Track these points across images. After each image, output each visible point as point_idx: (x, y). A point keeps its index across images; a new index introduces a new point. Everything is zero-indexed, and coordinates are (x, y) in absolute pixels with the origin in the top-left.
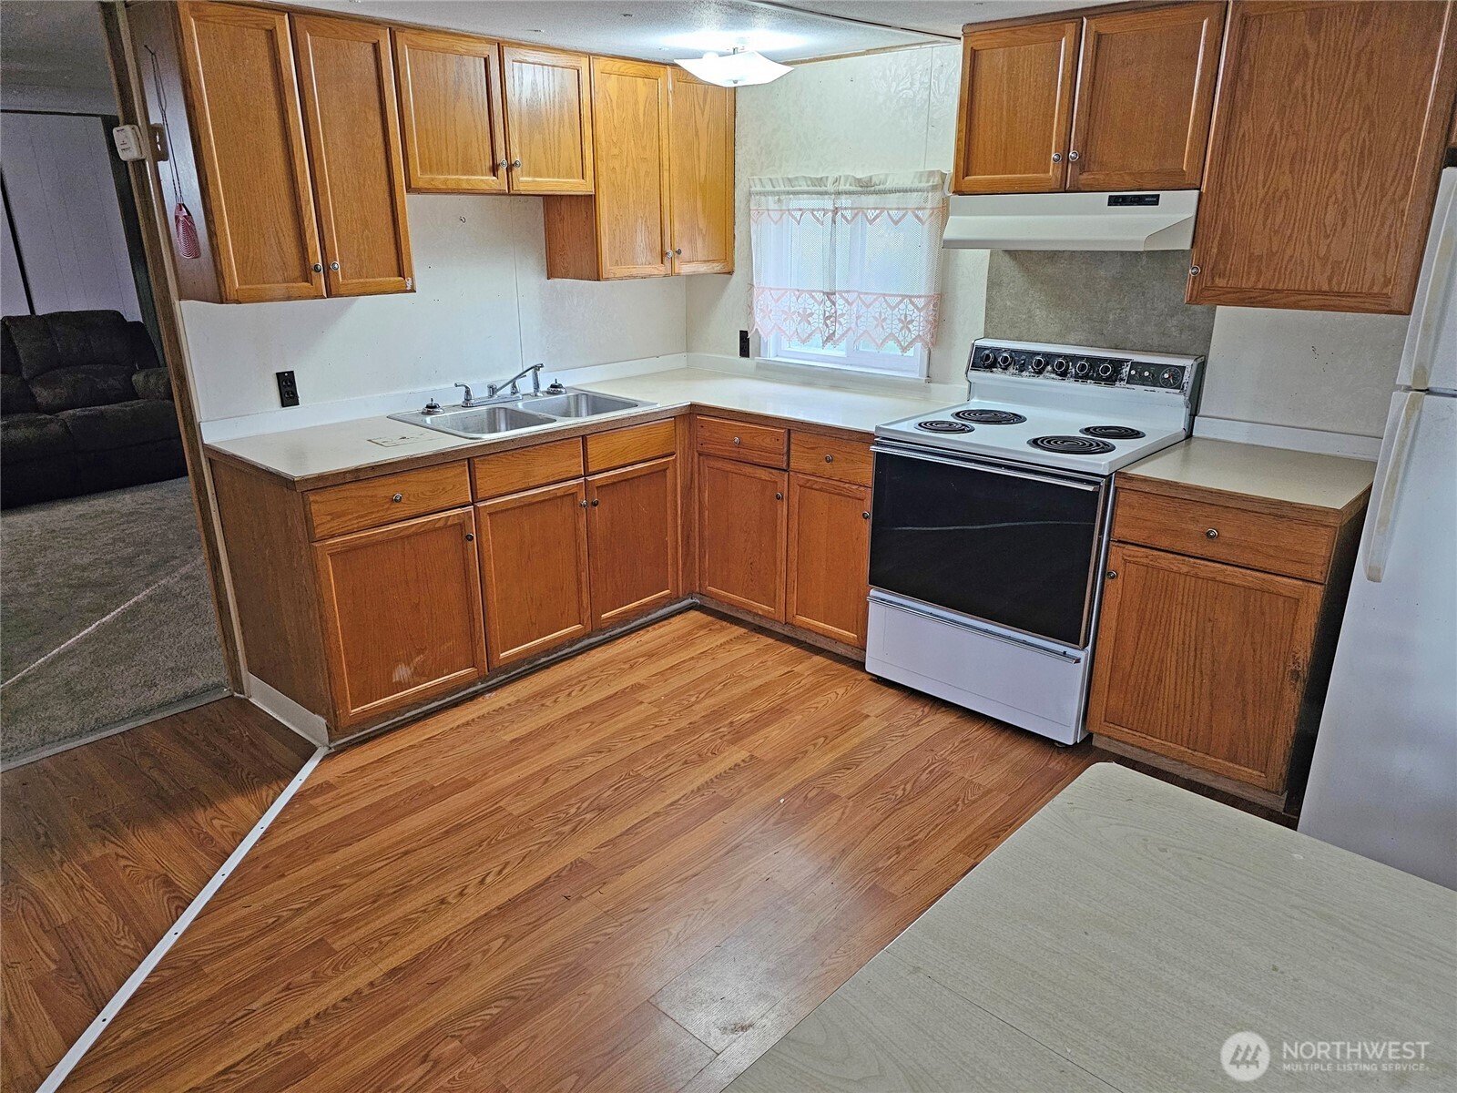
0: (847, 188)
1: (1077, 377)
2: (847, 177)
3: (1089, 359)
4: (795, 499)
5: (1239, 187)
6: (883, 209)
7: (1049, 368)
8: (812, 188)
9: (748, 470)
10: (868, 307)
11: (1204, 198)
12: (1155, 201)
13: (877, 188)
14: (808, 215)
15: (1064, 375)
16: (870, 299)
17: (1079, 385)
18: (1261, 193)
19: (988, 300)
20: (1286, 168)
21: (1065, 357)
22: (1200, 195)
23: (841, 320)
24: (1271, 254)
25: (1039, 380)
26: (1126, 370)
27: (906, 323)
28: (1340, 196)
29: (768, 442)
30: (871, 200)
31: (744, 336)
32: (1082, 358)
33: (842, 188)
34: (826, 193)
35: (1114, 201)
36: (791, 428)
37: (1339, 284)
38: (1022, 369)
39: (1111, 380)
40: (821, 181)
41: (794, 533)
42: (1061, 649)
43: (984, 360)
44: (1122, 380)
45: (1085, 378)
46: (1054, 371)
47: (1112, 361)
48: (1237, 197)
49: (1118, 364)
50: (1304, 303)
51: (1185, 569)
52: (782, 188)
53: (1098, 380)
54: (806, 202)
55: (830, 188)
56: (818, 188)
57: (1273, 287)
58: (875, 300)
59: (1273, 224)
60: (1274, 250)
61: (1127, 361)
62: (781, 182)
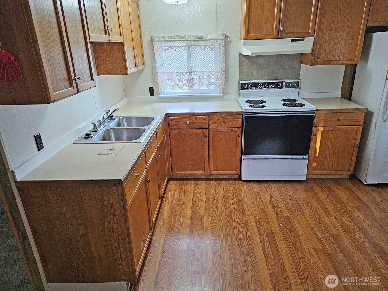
0: (194, 39)
1: (272, 88)
2: (193, 36)
3: (274, 83)
4: (211, 137)
5: (323, 36)
6: (206, 45)
7: (263, 86)
8: (180, 39)
9: (191, 131)
10: (204, 75)
11: (315, 39)
12: (303, 40)
13: (205, 39)
14: (178, 48)
15: (268, 88)
16: (204, 73)
17: (272, 90)
18: (328, 38)
19: (239, 70)
20: (333, 31)
21: (268, 83)
22: (314, 38)
23: (194, 80)
24: (330, 52)
25: (261, 90)
26: (284, 84)
27: (217, 79)
28: (345, 38)
29: (200, 121)
30: (202, 43)
31: (151, 90)
32: (272, 83)
33: (191, 39)
34: (186, 41)
35: (292, 41)
36: (208, 115)
37: (345, 58)
38: (256, 87)
39: (281, 88)
40: (184, 37)
41: (211, 147)
42: (302, 157)
43: (243, 87)
44: (283, 87)
45: (274, 88)
46: (265, 87)
47: (280, 82)
48: (322, 39)
49: (282, 83)
50: (338, 63)
51: (332, 129)
52: (168, 39)
53: (277, 88)
54: (177, 44)
55: (187, 39)
56: (182, 39)
57: (331, 60)
58: (206, 73)
59: (331, 45)
60: (331, 51)
61: (284, 82)
62: (167, 37)
